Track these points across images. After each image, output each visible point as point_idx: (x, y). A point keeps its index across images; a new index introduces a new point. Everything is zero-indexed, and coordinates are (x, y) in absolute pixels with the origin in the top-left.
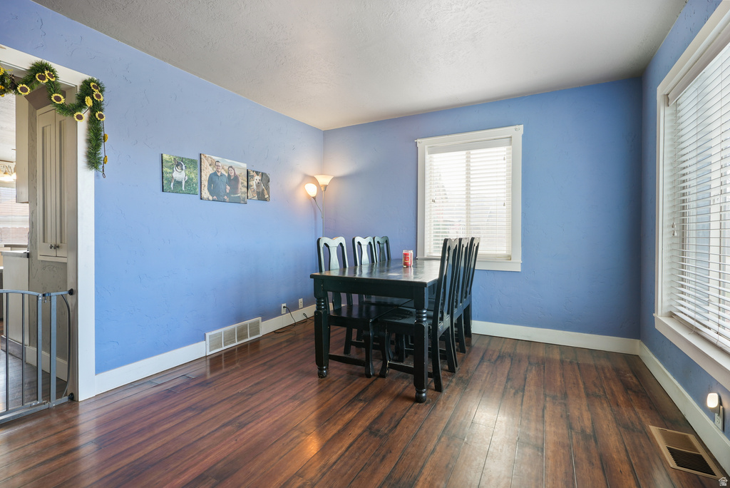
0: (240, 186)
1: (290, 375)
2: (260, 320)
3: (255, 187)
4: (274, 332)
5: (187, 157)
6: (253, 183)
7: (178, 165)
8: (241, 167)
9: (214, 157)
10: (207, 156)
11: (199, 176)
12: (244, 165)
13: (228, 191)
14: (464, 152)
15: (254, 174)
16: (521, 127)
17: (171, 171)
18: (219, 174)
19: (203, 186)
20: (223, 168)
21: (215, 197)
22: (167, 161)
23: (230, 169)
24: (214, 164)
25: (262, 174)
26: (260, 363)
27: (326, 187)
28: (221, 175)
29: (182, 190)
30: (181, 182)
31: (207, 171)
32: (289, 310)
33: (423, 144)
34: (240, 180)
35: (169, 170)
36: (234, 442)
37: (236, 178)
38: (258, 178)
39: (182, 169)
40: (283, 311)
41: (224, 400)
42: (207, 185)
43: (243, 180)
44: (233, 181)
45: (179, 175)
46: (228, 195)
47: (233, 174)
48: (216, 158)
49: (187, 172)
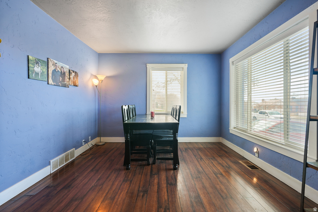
0: (66, 78)
1: (112, 172)
2: (75, 150)
3: (72, 79)
4: (80, 155)
5: (41, 59)
6: (72, 77)
7: (37, 63)
8: (66, 68)
9: (54, 61)
10: (51, 59)
11: (47, 71)
12: (68, 67)
13: (61, 80)
14: (165, 72)
15: (72, 72)
16: (187, 65)
17: (33, 66)
18: (57, 71)
19: (49, 76)
20: (59, 67)
21: (55, 83)
22: (31, 60)
23: (62, 68)
24: (55, 65)
25: (75, 72)
26: (89, 170)
27: (102, 81)
28: (58, 71)
29: (39, 78)
30: (39, 73)
31: (51, 68)
32: (86, 142)
33: (149, 66)
34: (66, 75)
35: (32, 66)
36: (117, 206)
37: (64, 73)
38: (73, 74)
39: (39, 66)
40: (83, 143)
41: (89, 191)
42: (51, 76)
43: (67, 74)
44: (63, 74)
45: (38, 69)
46: (60, 82)
47: (63, 71)
48: (56, 62)
49: (41, 68)
